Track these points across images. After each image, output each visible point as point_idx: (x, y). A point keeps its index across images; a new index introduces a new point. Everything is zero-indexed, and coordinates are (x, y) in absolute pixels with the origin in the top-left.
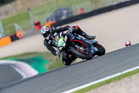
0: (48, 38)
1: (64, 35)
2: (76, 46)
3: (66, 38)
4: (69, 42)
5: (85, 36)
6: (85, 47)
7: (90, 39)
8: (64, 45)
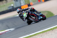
0: (20, 14)
1: (26, 12)
2: (32, 17)
3: (27, 13)
4: (28, 15)
5: (37, 12)
6: (36, 17)
7: (39, 13)
8: (26, 16)
